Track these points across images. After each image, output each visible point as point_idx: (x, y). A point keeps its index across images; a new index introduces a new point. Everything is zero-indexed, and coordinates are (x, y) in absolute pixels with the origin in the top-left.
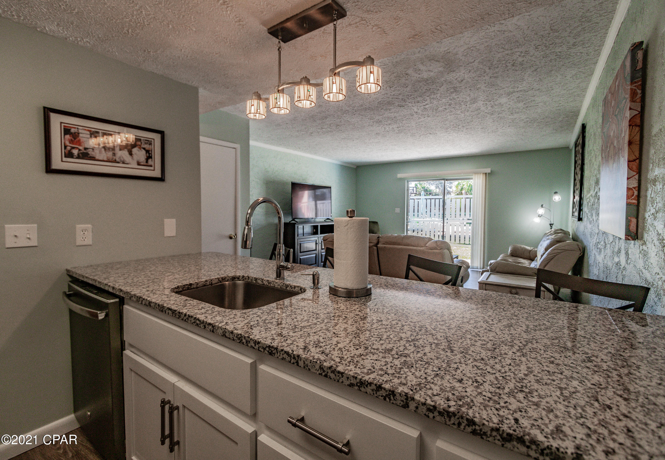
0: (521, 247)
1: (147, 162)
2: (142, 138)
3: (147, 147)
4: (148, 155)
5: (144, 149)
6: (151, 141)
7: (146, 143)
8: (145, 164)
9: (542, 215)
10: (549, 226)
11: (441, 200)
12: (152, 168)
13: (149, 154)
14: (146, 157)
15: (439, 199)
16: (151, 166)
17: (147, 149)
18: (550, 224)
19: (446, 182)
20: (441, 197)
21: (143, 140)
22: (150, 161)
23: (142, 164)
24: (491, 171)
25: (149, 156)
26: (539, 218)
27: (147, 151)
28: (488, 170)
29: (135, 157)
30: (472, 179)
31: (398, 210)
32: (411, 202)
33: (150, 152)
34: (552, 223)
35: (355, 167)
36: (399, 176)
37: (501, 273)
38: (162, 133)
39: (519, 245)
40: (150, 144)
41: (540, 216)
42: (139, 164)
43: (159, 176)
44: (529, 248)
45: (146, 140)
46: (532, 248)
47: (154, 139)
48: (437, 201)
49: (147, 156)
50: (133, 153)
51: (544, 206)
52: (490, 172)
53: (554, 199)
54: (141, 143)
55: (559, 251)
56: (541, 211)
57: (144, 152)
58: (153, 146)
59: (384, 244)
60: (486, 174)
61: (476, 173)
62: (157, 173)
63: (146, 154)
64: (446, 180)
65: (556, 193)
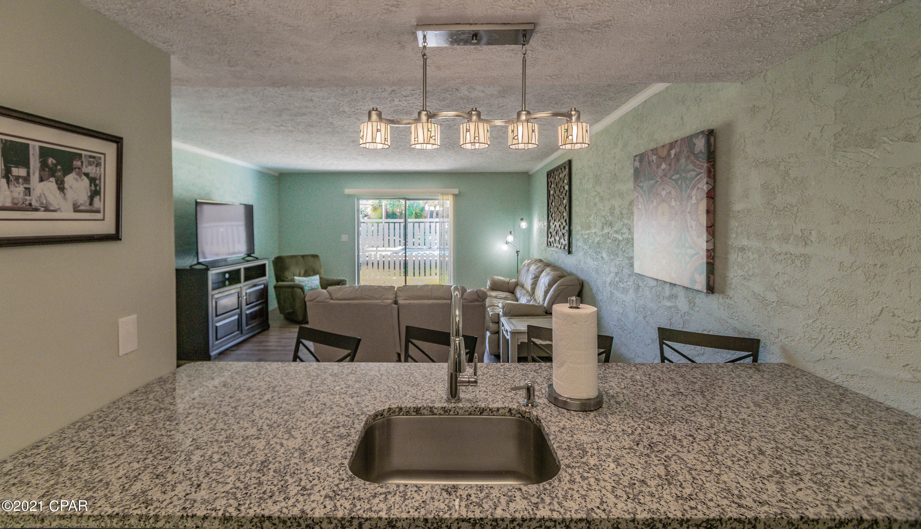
0: (499, 279)
1: (91, 204)
2: (83, 153)
3: (91, 170)
4: (93, 188)
5: (87, 175)
6: (100, 158)
7: (90, 164)
8: (88, 208)
9: (509, 243)
11: (402, 225)
12: (100, 216)
13: (96, 185)
14: (89, 194)
15: (400, 223)
16: (98, 211)
17: (91, 175)
18: (517, 252)
19: (407, 201)
20: (402, 220)
21: (86, 155)
22: (96, 199)
23: (82, 208)
24: (459, 192)
25: (95, 193)
26: (506, 245)
27: (93, 181)
28: (456, 191)
29: (69, 193)
30: (438, 200)
31: (345, 238)
32: (363, 226)
33: (97, 182)
34: (518, 250)
35: (277, 174)
36: (348, 191)
37: (516, 316)
38: (118, 141)
39: (497, 277)
40: (98, 165)
41: (507, 243)
42: (76, 209)
43: (112, 231)
44: (505, 279)
45: (91, 157)
46: (508, 279)
47: (104, 154)
48: (397, 225)
49: (91, 191)
50: (66, 186)
51: (512, 233)
52: (457, 193)
53: (521, 226)
54: (82, 163)
55: (564, 287)
56: (510, 238)
57: (86, 181)
58: (102, 169)
59: (407, 299)
60: (454, 195)
61: (443, 193)
62: (108, 227)
63: (91, 186)
64: (408, 200)
65: (522, 219)
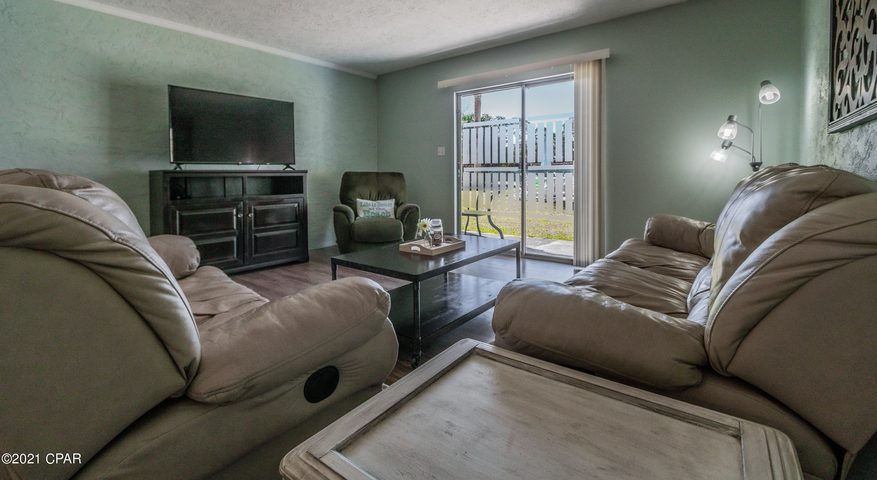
0: (675, 221)
9: (731, 144)
10: (751, 168)
18: (753, 162)
19: (525, 89)
24: (611, 55)
26: (723, 150)
28: (604, 53)
31: (441, 151)
32: (465, 133)
34: (758, 160)
35: (375, 77)
36: (442, 84)
39: (671, 216)
41: (727, 145)
44: (697, 224)
46: (706, 224)
51: (735, 119)
52: (608, 57)
53: (760, 97)
56: (728, 133)
60: (600, 61)
61: (579, 63)
64: (526, 86)
65: (765, 83)
